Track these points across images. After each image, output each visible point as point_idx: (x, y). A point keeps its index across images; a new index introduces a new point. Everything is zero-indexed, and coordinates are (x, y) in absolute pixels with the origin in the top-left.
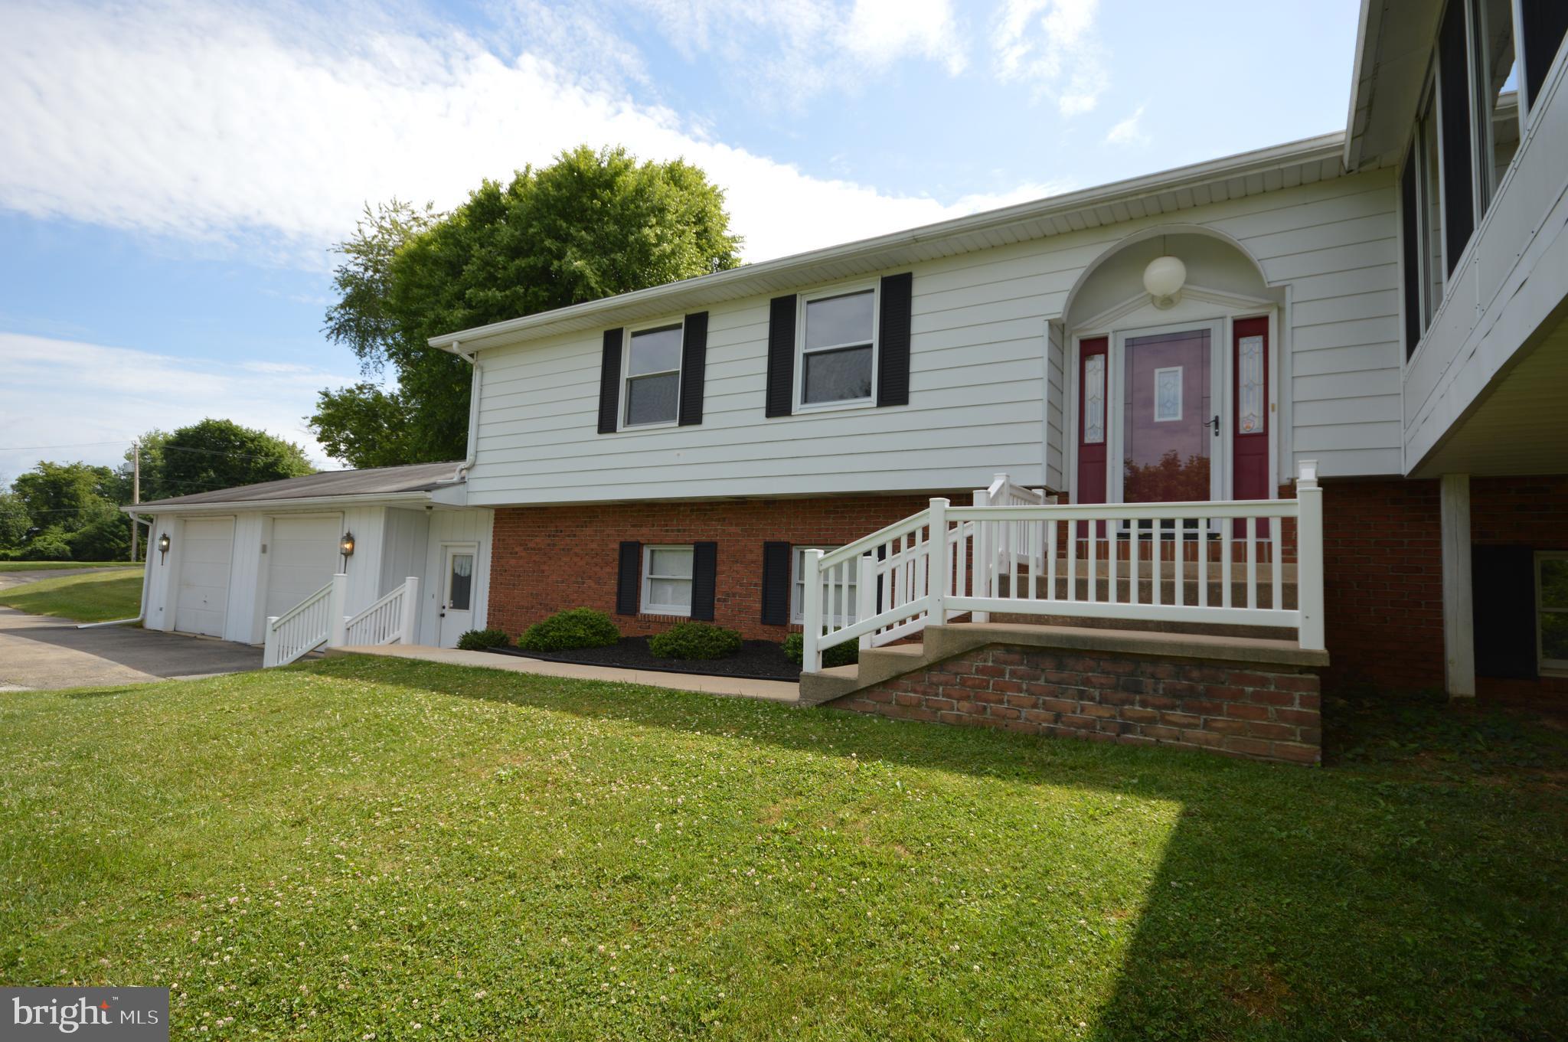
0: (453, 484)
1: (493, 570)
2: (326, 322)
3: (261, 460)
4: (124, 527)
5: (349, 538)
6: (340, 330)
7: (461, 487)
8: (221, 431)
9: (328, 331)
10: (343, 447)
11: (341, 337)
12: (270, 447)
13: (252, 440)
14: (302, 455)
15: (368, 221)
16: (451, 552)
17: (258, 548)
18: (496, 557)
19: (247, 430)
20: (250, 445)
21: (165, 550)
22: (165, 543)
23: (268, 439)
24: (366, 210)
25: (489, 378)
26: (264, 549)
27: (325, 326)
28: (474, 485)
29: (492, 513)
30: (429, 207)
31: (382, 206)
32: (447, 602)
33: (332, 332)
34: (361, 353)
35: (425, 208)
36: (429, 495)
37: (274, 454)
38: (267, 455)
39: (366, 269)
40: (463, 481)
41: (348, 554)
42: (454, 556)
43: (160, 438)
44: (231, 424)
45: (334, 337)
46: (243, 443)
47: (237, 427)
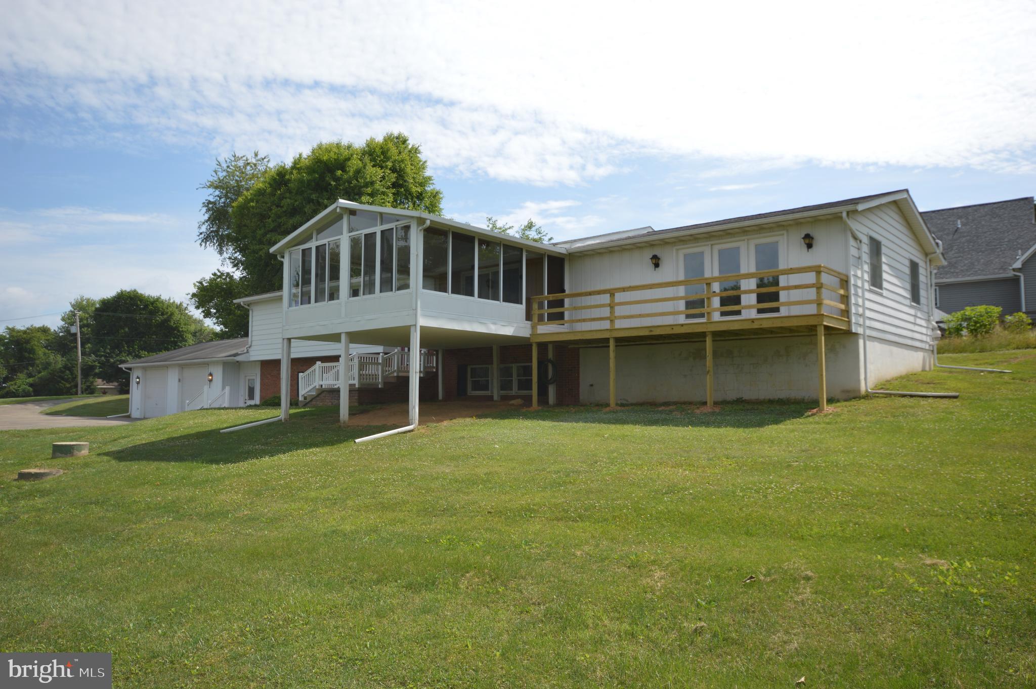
0: (244, 353)
1: (261, 384)
2: (199, 236)
3: (159, 318)
4: (67, 372)
5: (211, 375)
6: (207, 239)
7: (247, 354)
8: (131, 298)
9: (200, 241)
10: (213, 311)
11: (208, 243)
12: (165, 307)
13: (152, 303)
14: (187, 312)
15: (220, 170)
16: (247, 378)
17: (177, 380)
18: (262, 379)
19: (149, 296)
20: (151, 307)
21: (138, 383)
22: (138, 380)
23: (162, 302)
24: (218, 163)
25: (255, 313)
26: (179, 380)
27: (198, 238)
28: (251, 353)
29: (260, 363)
30: (256, 155)
31: (227, 159)
32: (247, 397)
33: (202, 241)
34: (221, 252)
35: (254, 156)
36: (235, 358)
37: (167, 313)
38: (163, 314)
39: (220, 198)
40: (248, 352)
41: (211, 381)
42: (249, 380)
43: (84, 303)
44: (137, 293)
45: (203, 244)
46: (146, 306)
47: (141, 295)
